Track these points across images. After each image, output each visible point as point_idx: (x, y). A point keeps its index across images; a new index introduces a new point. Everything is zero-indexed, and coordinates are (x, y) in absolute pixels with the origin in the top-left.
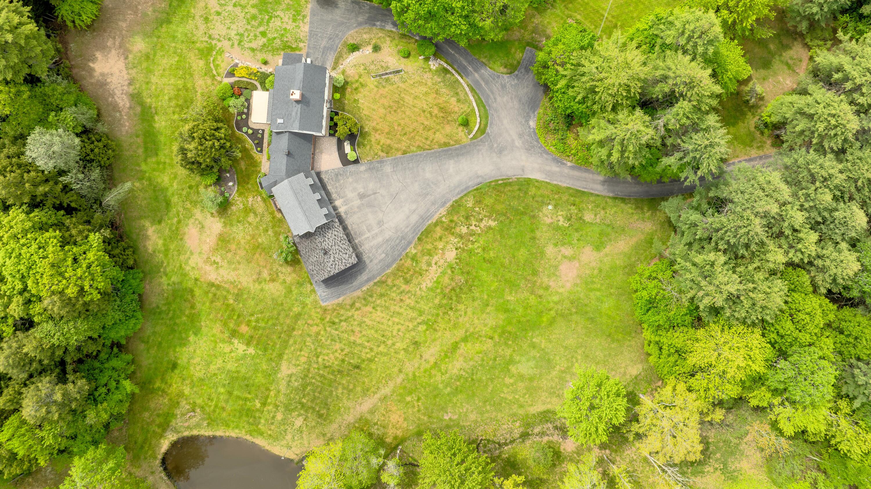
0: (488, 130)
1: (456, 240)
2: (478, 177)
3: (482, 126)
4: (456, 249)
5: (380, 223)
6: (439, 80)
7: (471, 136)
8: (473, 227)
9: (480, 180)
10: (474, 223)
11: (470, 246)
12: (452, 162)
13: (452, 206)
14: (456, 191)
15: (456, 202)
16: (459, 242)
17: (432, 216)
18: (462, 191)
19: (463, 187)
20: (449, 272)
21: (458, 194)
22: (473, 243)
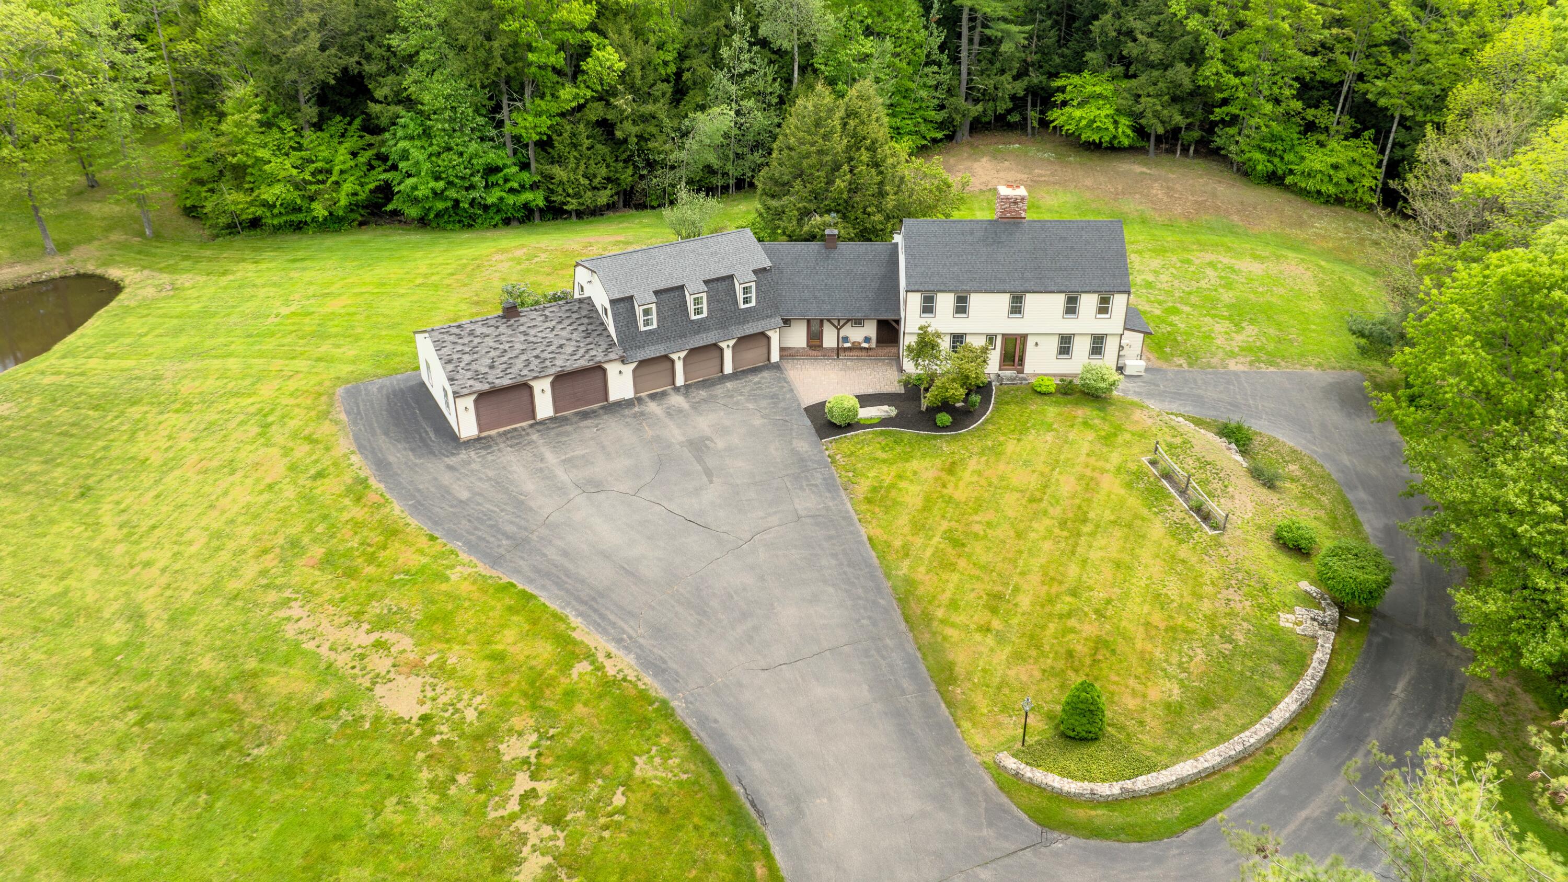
0: (1062, 844)
1: (471, 715)
2: (795, 801)
3: (1081, 814)
4: (425, 718)
5: (594, 487)
6: (1240, 637)
7: (1011, 763)
8: (522, 782)
9: (777, 806)
10: (543, 787)
11: (425, 775)
12: (864, 693)
13: (644, 697)
14: (715, 712)
15: (666, 711)
16: (457, 726)
17: (601, 623)
18: (718, 735)
19: (735, 737)
20: (327, 694)
21: (703, 720)
22: (438, 787)
